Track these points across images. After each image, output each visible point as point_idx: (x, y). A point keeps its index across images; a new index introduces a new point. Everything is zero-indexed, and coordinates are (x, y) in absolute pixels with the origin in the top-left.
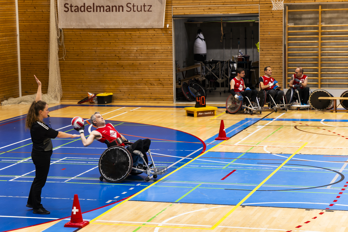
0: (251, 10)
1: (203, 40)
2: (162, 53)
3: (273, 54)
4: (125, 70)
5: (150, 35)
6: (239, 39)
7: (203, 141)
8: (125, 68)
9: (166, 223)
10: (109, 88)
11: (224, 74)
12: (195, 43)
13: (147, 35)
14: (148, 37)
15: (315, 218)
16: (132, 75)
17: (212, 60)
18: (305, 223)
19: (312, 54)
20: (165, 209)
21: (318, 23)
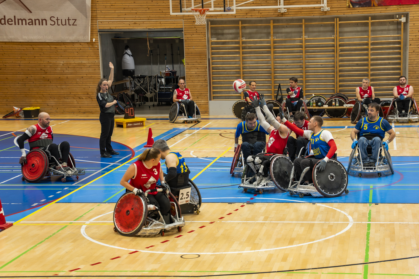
0: (176, 25)
1: (131, 56)
2: (89, 67)
3: (198, 68)
4: (52, 85)
5: (76, 49)
6: (165, 55)
7: (132, 148)
8: (51, 82)
9: (93, 221)
10: (36, 102)
11: (153, 88)
12: (123, 59)
13: (73, 48)
14: (74, 51)
15: (237, 210)
16: (60, 89)
17: (141, 76)
18: (228, 214)
19: (235, 67)
20: (93, 209)
21: (239, 38)
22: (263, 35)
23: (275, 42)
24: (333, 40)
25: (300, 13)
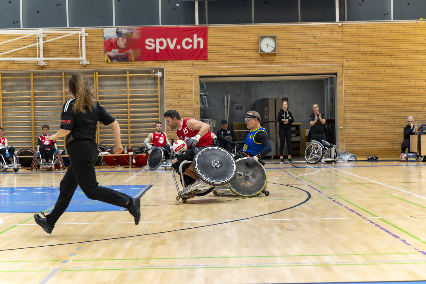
22: (24, 88)
23: (35, 94)
25: (60, 66)
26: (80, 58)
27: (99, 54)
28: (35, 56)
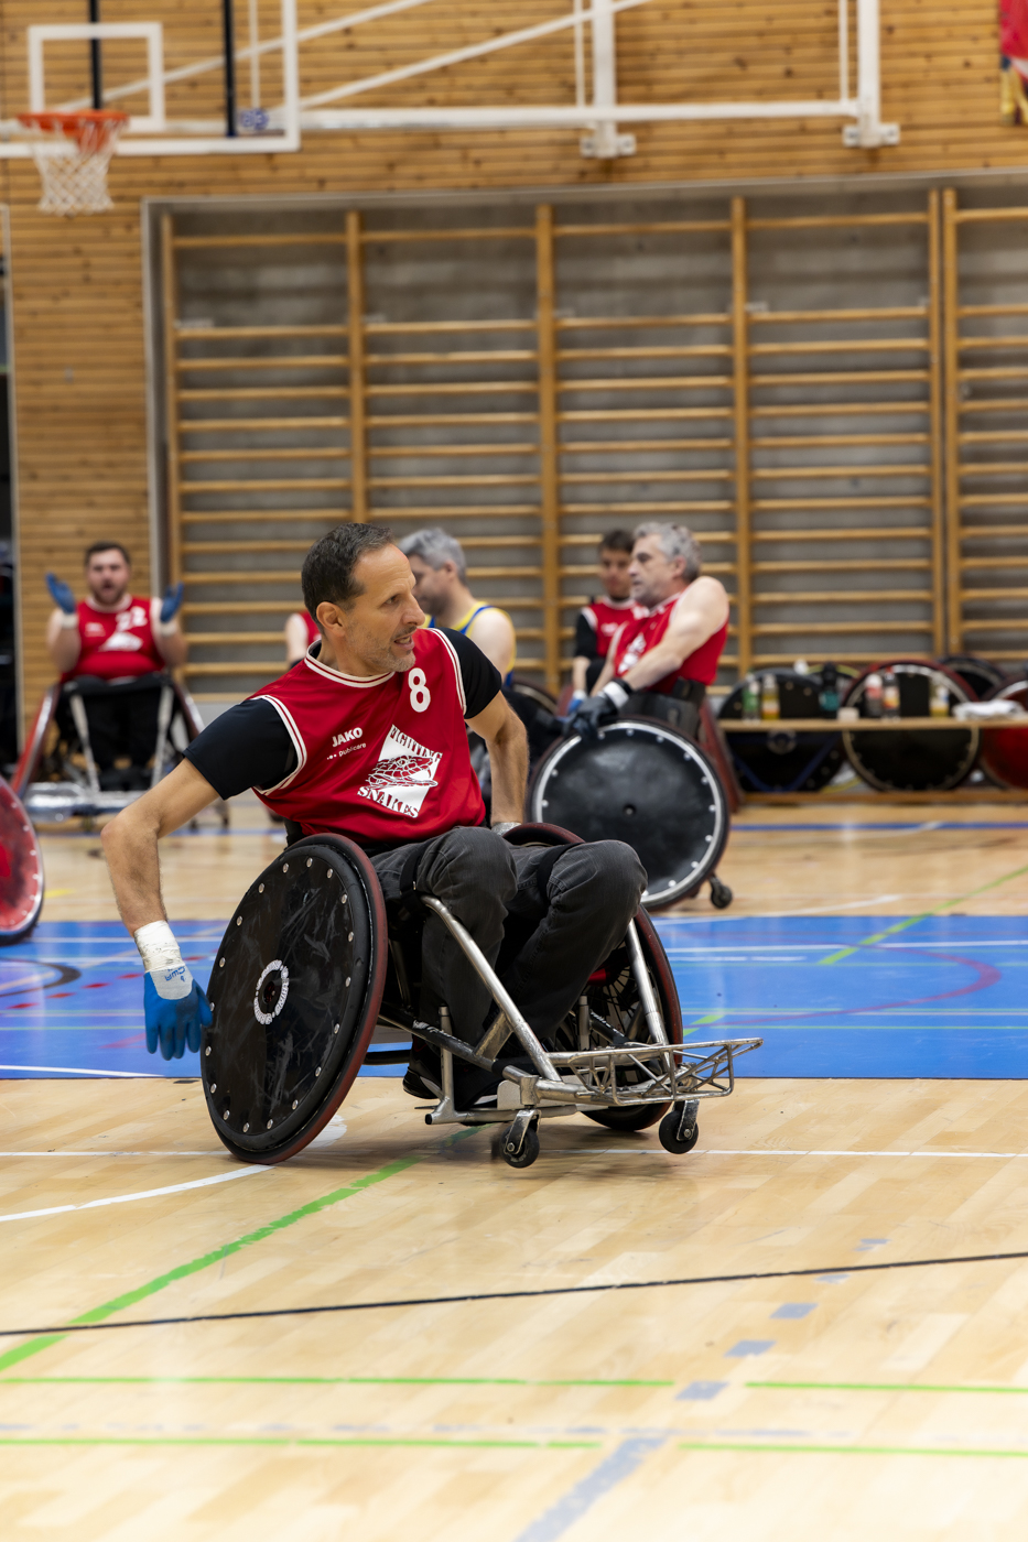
3: (95, 499)
21: (344, 316)
22: (494, 299)
23: (563, 339)
24: (923, 328)
25: (714, 158)
26: (844, 106)
27: (968, 74)
28: (567, 96)
